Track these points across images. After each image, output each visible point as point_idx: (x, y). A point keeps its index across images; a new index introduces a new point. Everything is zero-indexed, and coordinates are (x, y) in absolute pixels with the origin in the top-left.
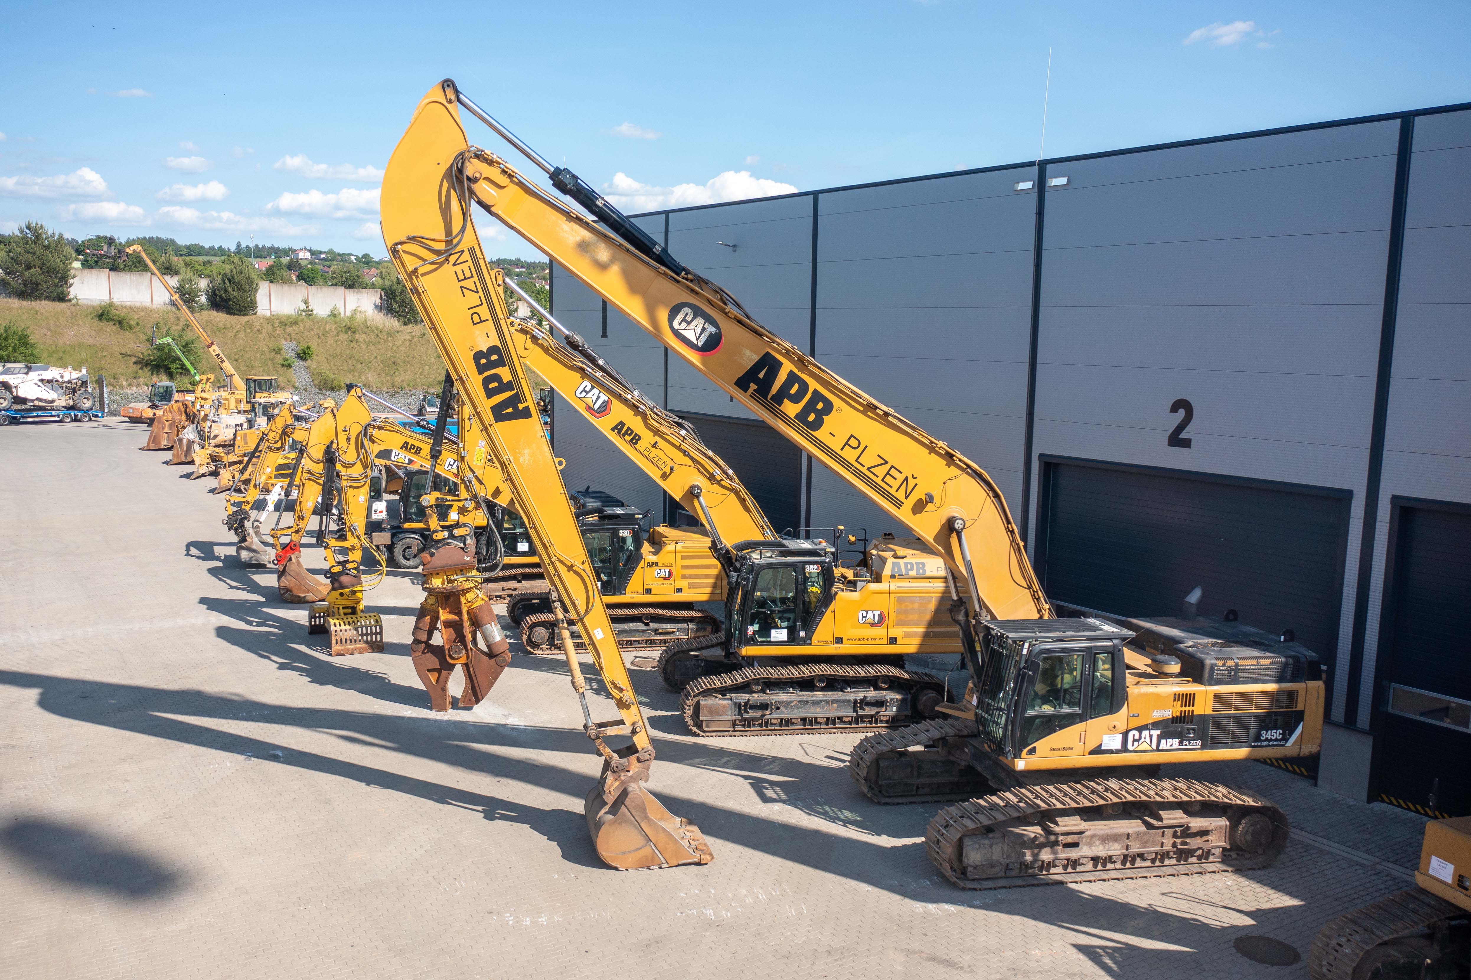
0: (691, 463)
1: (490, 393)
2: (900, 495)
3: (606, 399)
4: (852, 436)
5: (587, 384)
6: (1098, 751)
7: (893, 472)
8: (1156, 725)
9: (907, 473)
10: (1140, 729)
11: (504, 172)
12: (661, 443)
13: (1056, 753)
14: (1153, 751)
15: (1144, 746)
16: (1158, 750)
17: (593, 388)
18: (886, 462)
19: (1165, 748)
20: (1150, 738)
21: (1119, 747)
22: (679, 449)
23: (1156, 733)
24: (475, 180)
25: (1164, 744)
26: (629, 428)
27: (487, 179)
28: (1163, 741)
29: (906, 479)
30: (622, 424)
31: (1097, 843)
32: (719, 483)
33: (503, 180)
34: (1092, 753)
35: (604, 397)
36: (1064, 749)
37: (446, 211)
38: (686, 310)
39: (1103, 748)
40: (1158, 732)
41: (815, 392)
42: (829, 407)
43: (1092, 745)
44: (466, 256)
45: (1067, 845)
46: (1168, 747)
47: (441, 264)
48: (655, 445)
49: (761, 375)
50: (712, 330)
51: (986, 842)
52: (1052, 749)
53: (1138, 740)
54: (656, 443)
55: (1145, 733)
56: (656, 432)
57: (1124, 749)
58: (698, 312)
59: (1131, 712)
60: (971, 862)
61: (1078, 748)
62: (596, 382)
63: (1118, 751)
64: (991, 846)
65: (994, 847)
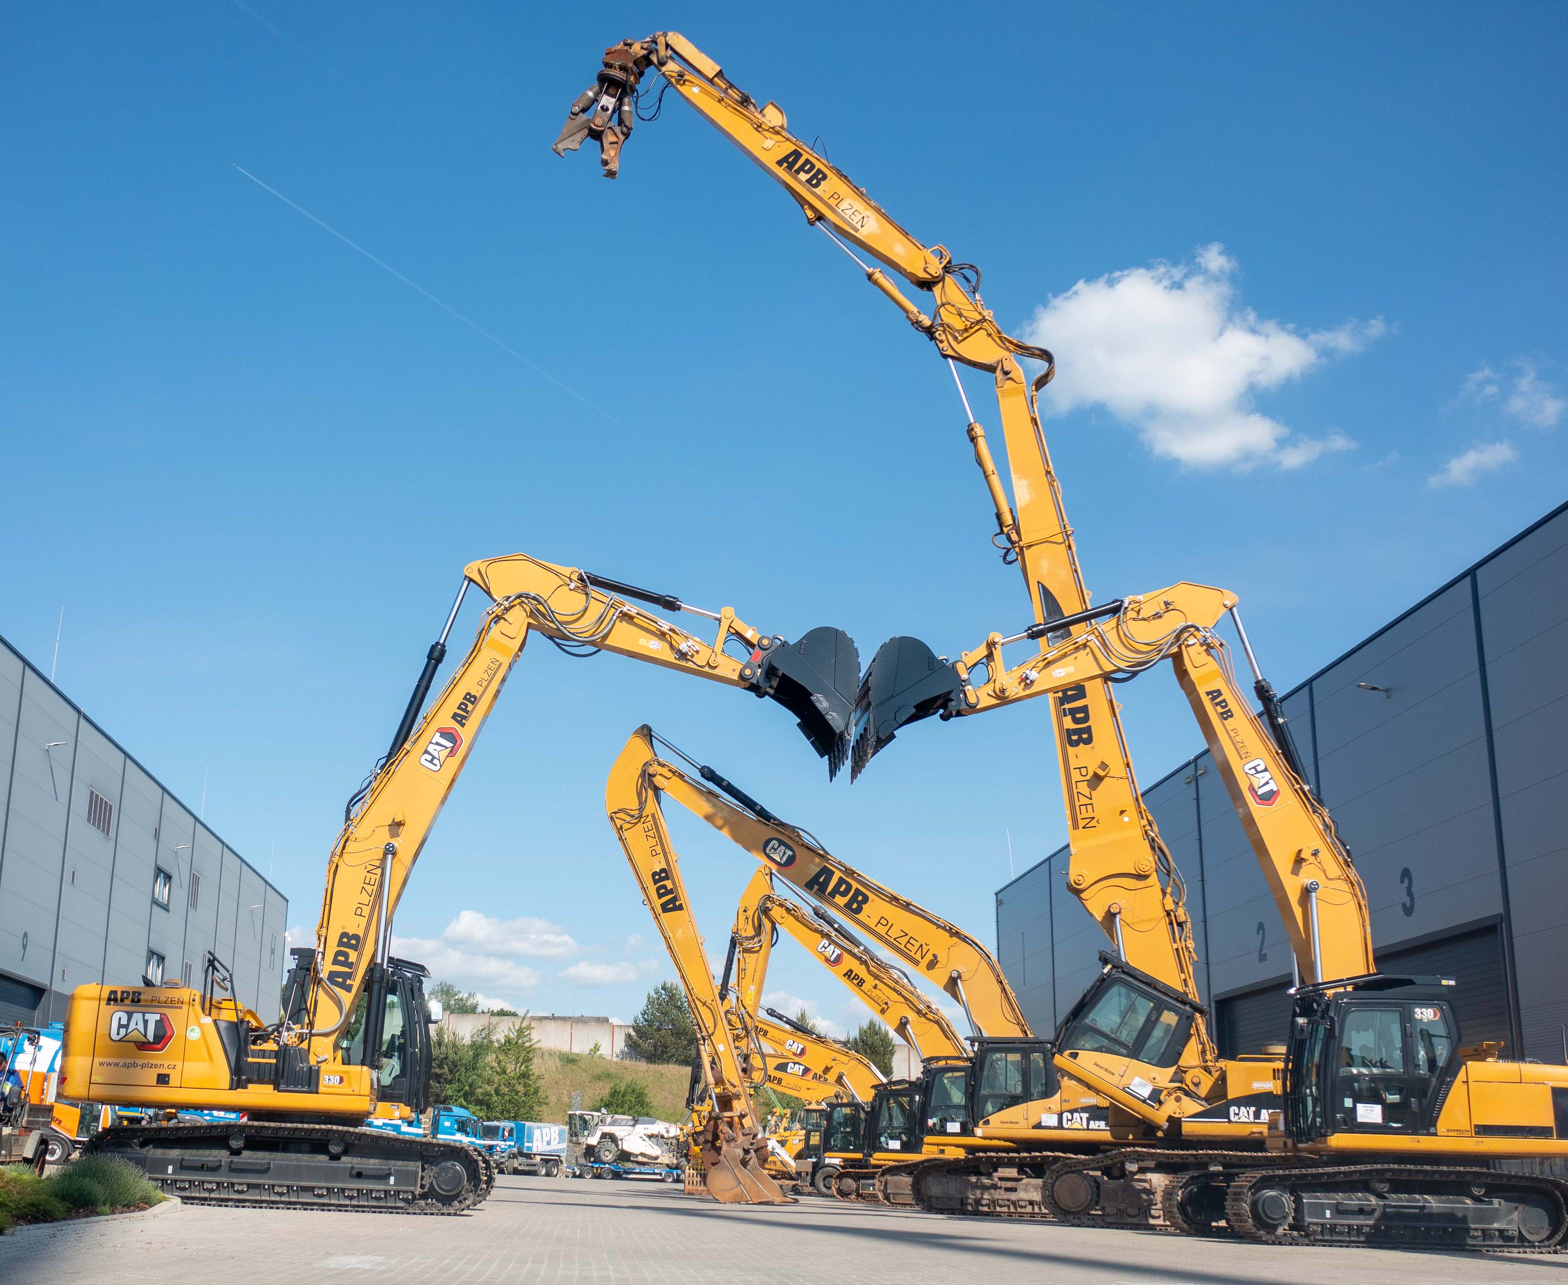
0: (903, 1000)
1: (660, 896)
2: (918, 957)
3: (839, 953)
4: (882, 917)
5: (825, 942)
6: (1038, 1126)
7: (912, 941)
8: (1084, 1109)
9: (921, 941)
11: (670, 770)
12: (880, 985)
13: (1006, 1125)
14: (1084, 1130)
15: (1077, 1126)
16: (1088, 1129)
17: (830, 944)
18: (907, 935)
19: (1094, 1127)
20: (1080, 1120)
21: (1056, 1124)
22: (894, 989)
23: (1085, 1116)
24: (654, 776)
25: (1093, 1125)
26: (856, 975)
27: (660, 774)
28: (1092, 1122)
29: (921, 946)
30: (851, 971)
31: (1032, 1190)
32: (925, 1015)
33: (670, 775)
34: (1034, 1127)
35: (838, 951)
36: (1011, 1122)
37: (639, 795)
38: (774, 842)
39: (1043, 1124)
40: (1087, 1115)
41: (857, 889)
42: (866, 899)
43: (1034, 1121)
44: (650, 818)
45: (1008, 1190)
46: (1097, 1128)
47: (636, 824)
48: (875, 987)
49: (821, 880)
50: (789, 853)
51: (944, 1180)
52: (1002, 1122)
53: (1071, 1120)
54: (876, 985)
55: (1076, 1115)
56: (876, 977)
57: (1060, 1126)
58: (781, 843)
59: (1063, 1098)
60: (933, 1194)
61: (1023, 1123)
62: (832, 941)
63: (1055, 1128)
64: (947, 1184)
65: (950, 1184)
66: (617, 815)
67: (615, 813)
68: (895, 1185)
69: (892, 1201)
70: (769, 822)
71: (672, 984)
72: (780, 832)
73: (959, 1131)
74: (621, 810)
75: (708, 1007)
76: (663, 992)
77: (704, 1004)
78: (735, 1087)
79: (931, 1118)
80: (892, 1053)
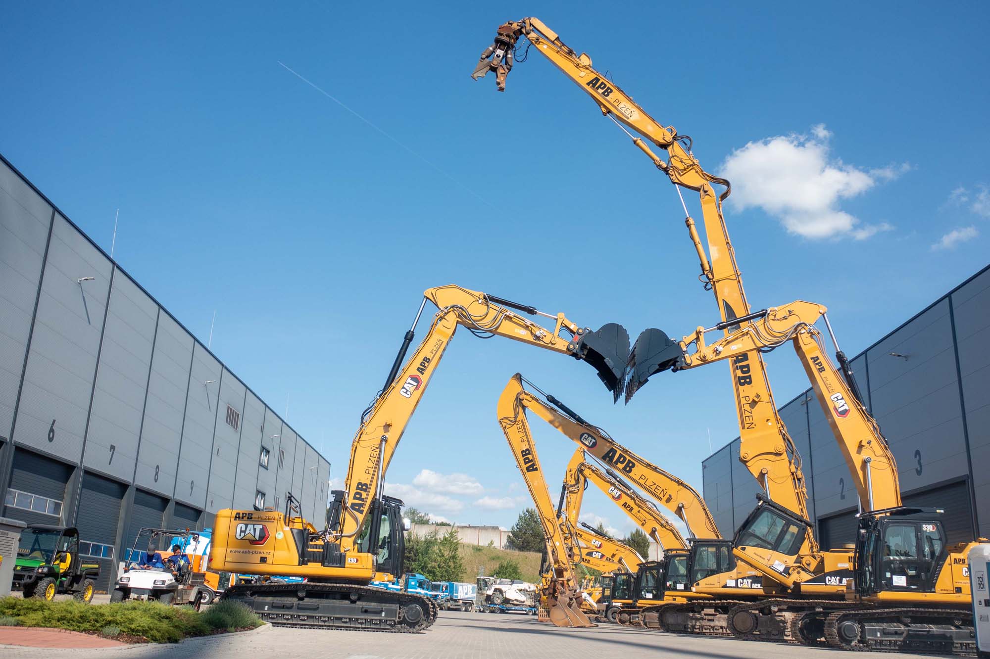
0: (654, 519)
1: (526, 463)
2: (661, 496)
3: (620, 493)
4: (642, 475)
5: (613, 488)
6: (725, 586)
7: (658, 487)
8: (749, 577)
9: (663, 488)
10: (743, 579)
11: (531, 397)
12: (642, 511)
13: (709, 586)
14: (749, 588)
15: (745, 586)
16: (751, 588)
17: (615, 489)
18: (655, 484)
20: (747, 583)
21: (734, 585)
22: (649, 513)
23: (750, 581)
24: (523, 400)
25: (754, 586)
26: (629, 505)
27: (526, 399)
28: (753, 584)
29: (663, 490)
30: (626, 503)
31: (722, 620)
32: (665, 527)
33: (531, 399)
34: (723, 587)
35: (619, 493)
36: (711, 584)
37: (515, 410)
38: (585, 435)
39: (727, 585)
40: (751, 580)
41: (629, 460)
42: (634, 465)
43: (722, 584)
44: (520, 422)
45: (709, 620)
46: (756, 587)
47: (513, 425)
48: (639, 512)
49: (610, 455)
50: (594, 441)
51: (675, 615)
52: (706, 584)
53: (742, 583)
54: (639, 511)
55: (745, 580)
56: (639, 506)
57: (737, 587)
58: (589, 435)
59: (738, 571)
60: (669, 622)
61: (717, 585)
62: (616, 487)
63: (734, 587)
64: (677, 616)
65: (679, 617)
66: (503, 420)
67: (502, 419)
68: (650, 618)
69: (648, 626)
70: (583, 424)
71: (532, 509)
72: (588, 429)
73: (683, 589)
74: (505, 418)
75: (551, 523)
76: (527, 514)
77: (549, 520)
78: (565, 564)
79: (669, 582)
80: (648, 547)
